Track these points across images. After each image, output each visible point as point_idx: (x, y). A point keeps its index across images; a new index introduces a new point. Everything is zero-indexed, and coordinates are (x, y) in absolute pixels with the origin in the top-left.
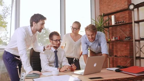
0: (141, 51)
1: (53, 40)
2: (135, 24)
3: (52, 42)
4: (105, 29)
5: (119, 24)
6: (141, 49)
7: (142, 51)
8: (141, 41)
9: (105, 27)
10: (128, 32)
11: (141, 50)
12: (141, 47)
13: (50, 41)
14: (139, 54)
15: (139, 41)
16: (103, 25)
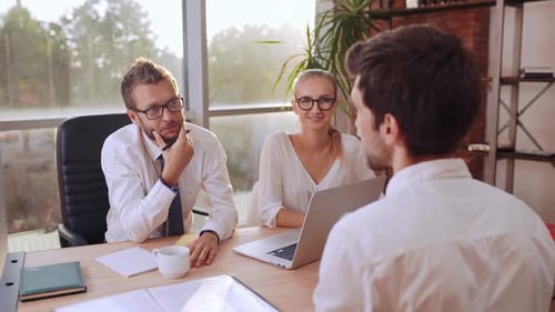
0: (518, 122)
2: (507, 8)
4: (374, 23)
5: (437, 6)
6: (518, 115)
7: (525, 125)
8: (521, 84)
9: (374, 16)
10: (471, 38)
11: (520, 118)
12: (520, 109)
14: (510, 137)
15: (513, 82)
16: (367, 9)
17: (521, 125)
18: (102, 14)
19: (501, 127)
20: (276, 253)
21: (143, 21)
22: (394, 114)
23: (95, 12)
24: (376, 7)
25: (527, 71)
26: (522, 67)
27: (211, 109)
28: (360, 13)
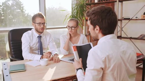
0: (122, 30)
1: (36, 22)
2: (119, 3)
3: (35, 26)
4: (87, 6)
5: (102, 2)
6: (122, 28)
7: (124, 31)
8: (123, 21)
9: (87, 4)
13: (33, 25)
14: (120, 34)
15: (121, 20)
16: (85, 3)
17: (123, 31)
18: (10, 4)
19: (118, 31)
20: (70, 60)
21: (22, 6)
22: (98, 26)
23: (8, 3)
24: (87, 2)
25: (124, 18)
26: (123, 17)
27: (47, 27)
28: (84, 4)
